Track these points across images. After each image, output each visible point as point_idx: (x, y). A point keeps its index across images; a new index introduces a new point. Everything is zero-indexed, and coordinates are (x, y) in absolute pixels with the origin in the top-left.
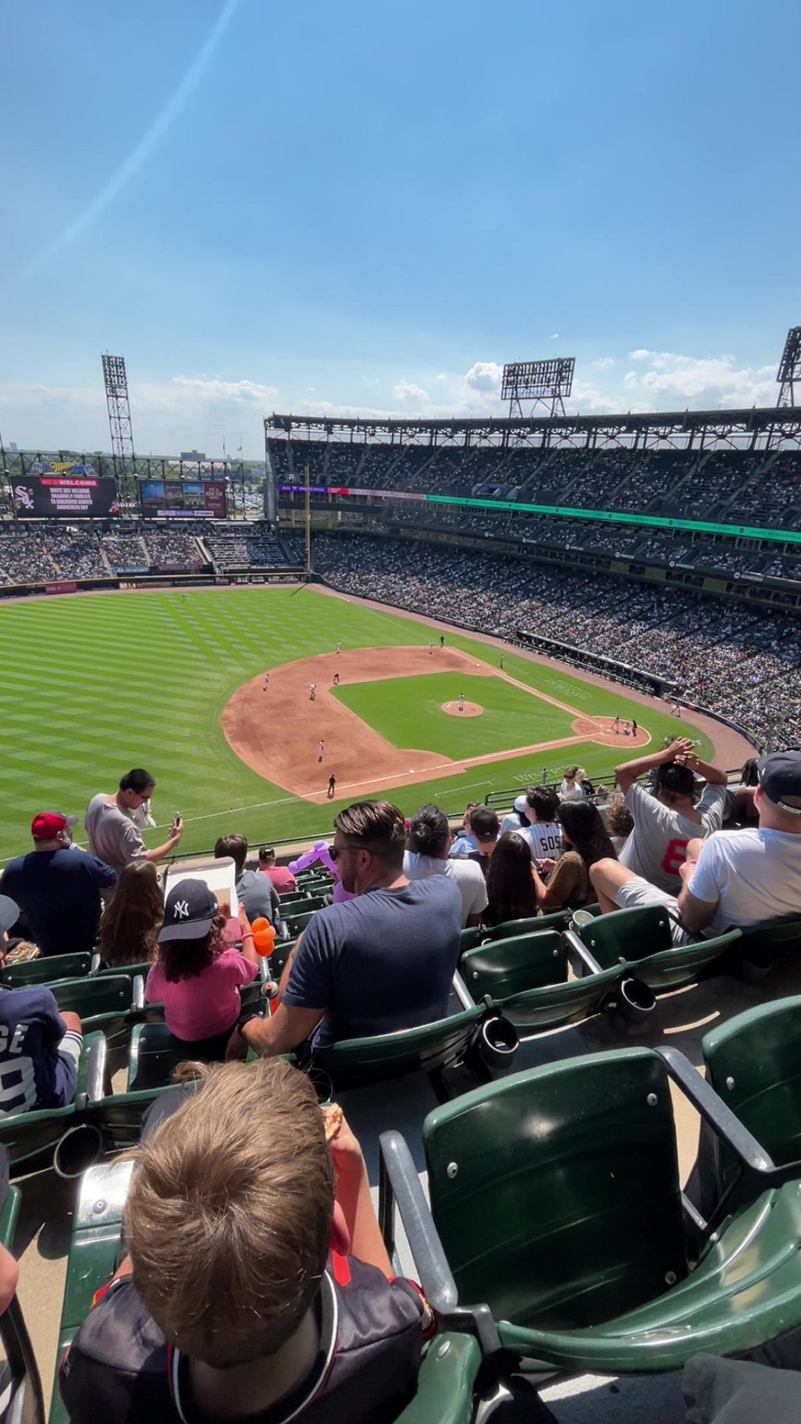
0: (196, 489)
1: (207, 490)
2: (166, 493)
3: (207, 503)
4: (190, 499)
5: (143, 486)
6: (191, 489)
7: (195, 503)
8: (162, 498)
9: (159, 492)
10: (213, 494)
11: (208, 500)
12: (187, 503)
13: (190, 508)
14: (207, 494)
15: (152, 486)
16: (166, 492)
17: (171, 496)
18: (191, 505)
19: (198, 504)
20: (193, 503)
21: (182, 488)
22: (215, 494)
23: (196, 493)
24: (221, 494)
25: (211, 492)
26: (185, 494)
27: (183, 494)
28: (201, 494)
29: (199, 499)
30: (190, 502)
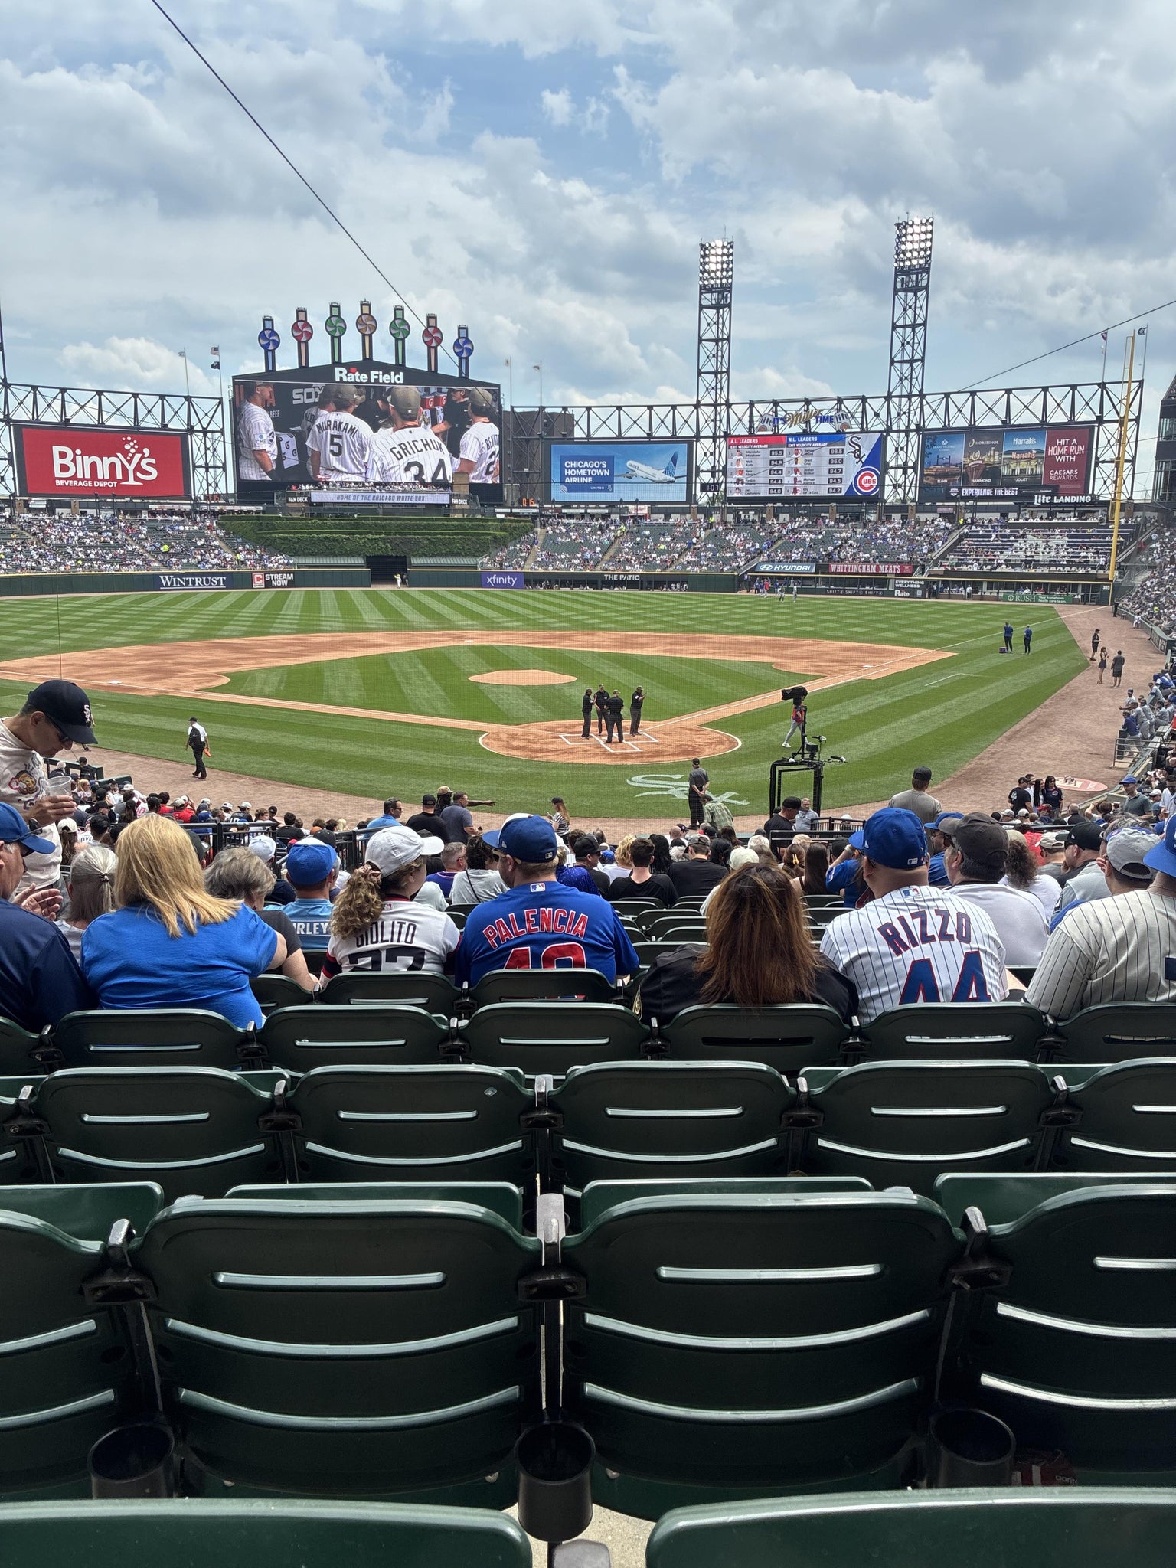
0: (1030, 443)
1: (1051, 443)
2: (967, 455)
3: (1047, 469)
4: (1013, 464)
5: (928, 444)
6: (1018, 443)
7: (1023, 471)
8: (959, 465)
9: (956, 452)
10: (1063, 450)
11: (1051, 463)
12: (1006, 471)
13: (1011, 481)
14: (1052, 451)
15: (945, 443)
16: (968, 452)
17: (976, 459)
18: (1013, 476)
19: (1028, 472)
20: (1017, 472)
21: (1001, 443)
22: (1068, 449)
23: (1027, 451)
24: (1081, 449)
25: (1060, 446)
26: (1005, 453)
27: (1000, 455)
28: (1039, 452)
29: (1033, 463)
30: (1014, 470)
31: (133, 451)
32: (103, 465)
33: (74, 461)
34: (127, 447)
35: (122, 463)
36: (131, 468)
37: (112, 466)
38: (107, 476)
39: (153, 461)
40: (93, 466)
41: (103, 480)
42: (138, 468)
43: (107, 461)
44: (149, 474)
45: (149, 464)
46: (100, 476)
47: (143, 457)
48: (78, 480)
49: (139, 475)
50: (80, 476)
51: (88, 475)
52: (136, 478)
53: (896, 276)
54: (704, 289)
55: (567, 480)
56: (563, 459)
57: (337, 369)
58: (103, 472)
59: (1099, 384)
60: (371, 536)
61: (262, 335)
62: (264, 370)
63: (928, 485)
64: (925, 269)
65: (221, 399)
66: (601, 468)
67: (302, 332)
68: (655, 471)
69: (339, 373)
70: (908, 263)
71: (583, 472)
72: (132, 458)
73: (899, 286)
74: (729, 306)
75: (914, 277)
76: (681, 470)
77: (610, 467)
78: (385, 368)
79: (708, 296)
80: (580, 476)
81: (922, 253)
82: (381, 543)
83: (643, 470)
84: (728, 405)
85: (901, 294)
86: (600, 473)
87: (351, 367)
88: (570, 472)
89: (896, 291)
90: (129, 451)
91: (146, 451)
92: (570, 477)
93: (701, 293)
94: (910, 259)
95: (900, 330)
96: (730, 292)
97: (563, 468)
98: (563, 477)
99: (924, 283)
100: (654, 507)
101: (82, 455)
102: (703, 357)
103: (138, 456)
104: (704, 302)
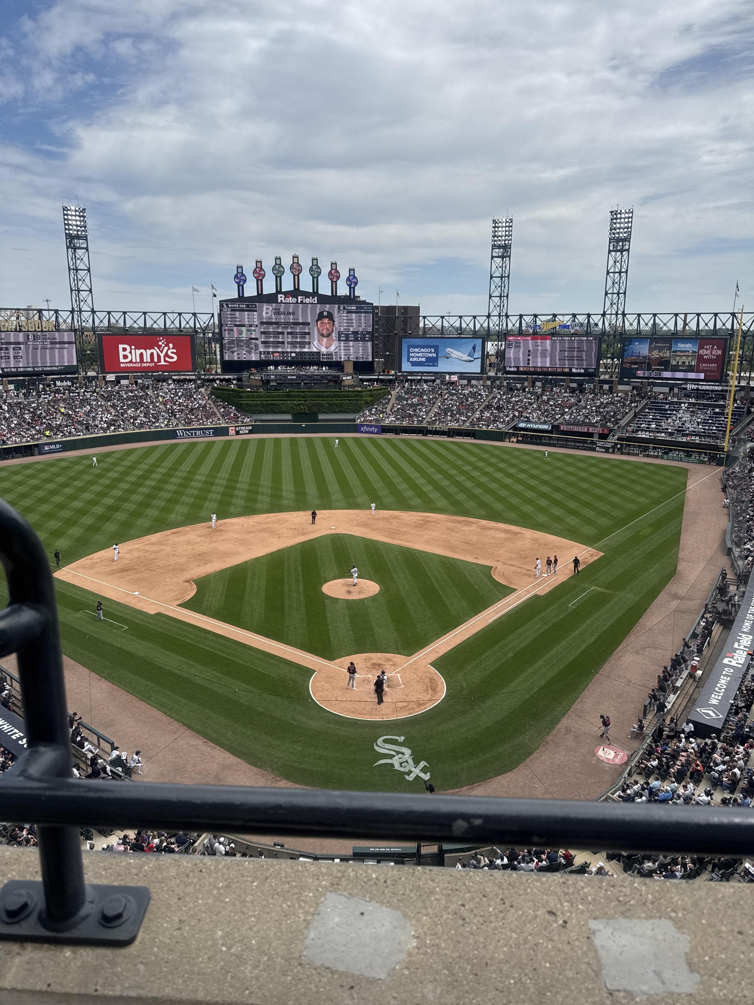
0: (688, 347)
1: (701, 347)
2: (650, 352)
3: (698, 363)
4: (678, 359)
5: (627, 343)
6: (681, 346)
7: (684, 363)
8: (645, 357)
9: (643, 349)
10: (709, 352)
11: (701, 359)
12: (674, 363)
13: (676, 369)
14: (701, 352)
15: (637, 343)
16: (651, 350)
17: (656, 354)
18: (678, 365)
19: (687, 364)
20: (680, 363)
21: (671, 345)
22: (711, 352)
23: (686, 351)
24: (719, 352)
25: (707, 349)
26: (673, 352)
27: (670, 353)
28: (694, 352)
29: (690, 358)
30: (678, 362)
31: (163, 345)
32: (147, 354)
33: (131, 352)
34: (160, 343)
35: (158, 353)
36: (162, 355)
37: (152, 354)
38: (149, 361)
39: (175, 351)
40: (141, 355)
41: (147, 362)
42: (166, 355)
43: (149, 352)
44: (173, 358)
45: (172, 353)
46: (145, 361)
47: (169, 349)
48: (133, 363)
49: (167, 359)
50: (134, 360)
51: (138, 360)
52: (165, 361)
53: (610, 243)
54: (494, 247)
55: (411, 359)
56: (409, 347)
57: (279, 296)
58: (147, 358)
59: (731, 314)
60: (295, 402)
61: (236, 276)
62: (237, 297)
63: (627, 368)
64: (627, 239)
65: (213, 315)
66: (431, 352)
67: (259, 273)
68: (463, 355)
69: (281, 297)
70: (617, 236)
71: (420, 355)
72: (163, 349)
73: (611, 248)
74: (509, 257)
75: (621, 244)
76: (478, 354)
77: (436, 352)
78: (306, 294)
79: (497, 250)
80: (419, 357)
81: (626, 230)
82: (302, 407)
83: (455, 353)
84: (507, 316)
85: (613, 253)
86: (430, 355)
87: (287, 294)
88: (413, 355)
89: (610, 251)
90: (161, 346)
91: (171, 345)
92: (413, 357)
93: (493, 249)
94: (618, 233)
95: (611, 275)
96: (510, 248)
97: (409, 352)
98: (409, 357)
99: (627, 247)
100: (462, 376)
101: (135, 349)
102: (493, 287)
103: (166, 348)
104: (494, 254)
